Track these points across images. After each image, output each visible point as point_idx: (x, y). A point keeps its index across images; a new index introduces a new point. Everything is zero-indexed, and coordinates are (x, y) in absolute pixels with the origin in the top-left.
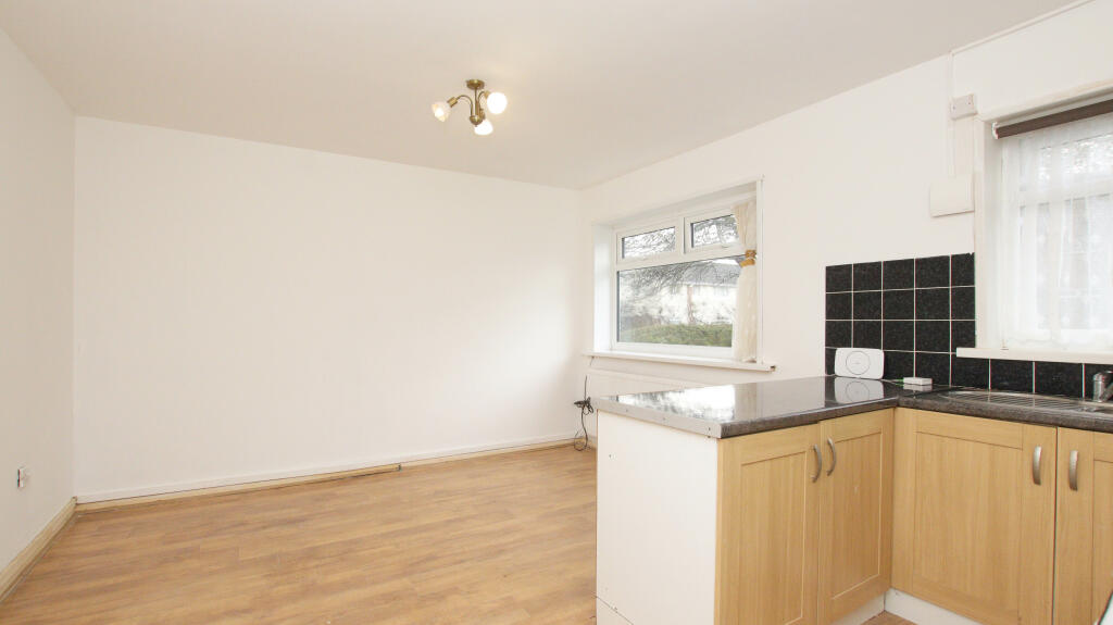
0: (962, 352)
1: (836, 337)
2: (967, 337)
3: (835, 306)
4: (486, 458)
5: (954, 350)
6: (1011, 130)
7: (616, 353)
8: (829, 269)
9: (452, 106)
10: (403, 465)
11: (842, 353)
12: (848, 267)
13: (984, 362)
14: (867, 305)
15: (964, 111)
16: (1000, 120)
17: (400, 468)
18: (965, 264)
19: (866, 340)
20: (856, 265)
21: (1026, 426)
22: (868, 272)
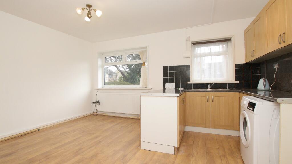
0: (188, 83)
1: (165, 81)
2: (189, 80)
3: (165, 75)
4: (68, 122)
5: (187, 82)
6: (195, 44)
7: (103, 88)
8: (163, 67)
9: (83, 10)
10: (40, 129)
11: (167, 84)
12: (167, 67)
13: (192, 84)
14: (171, 74)
15: (188, 39)
16: (193, 42)
17: (39, 129)
18: (188, 66)
19: (171, 81)
20: (169, 66)
21: (206, 93)
22: (171, 68)
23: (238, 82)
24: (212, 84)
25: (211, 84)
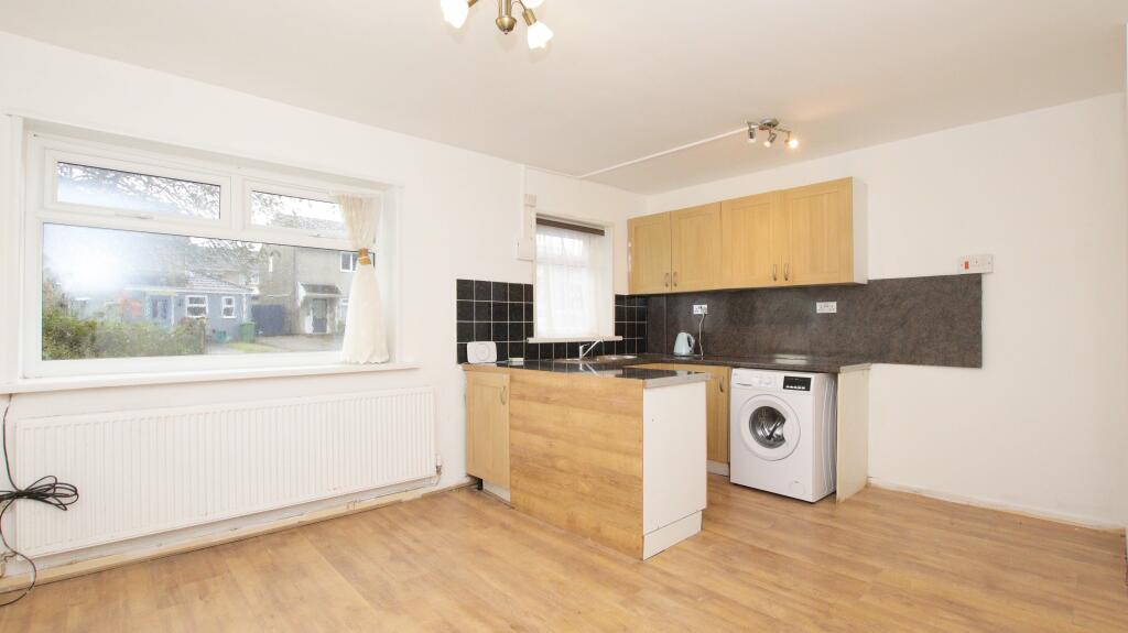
1: (465, 335)
2: (531, 331)
3: (463, 311)
5: (526, 340)
6: (544, 223)
8: (458, 282)
11: (470, 346)
12: (472, 282)
13: (537, 345)
14: (482, 310)
18: (529, 289)
19: (484, 337)
20: (476, 282)
22: (483, 287)
23: (620, 338)
24: (591, 343)
25: (587, 345)
